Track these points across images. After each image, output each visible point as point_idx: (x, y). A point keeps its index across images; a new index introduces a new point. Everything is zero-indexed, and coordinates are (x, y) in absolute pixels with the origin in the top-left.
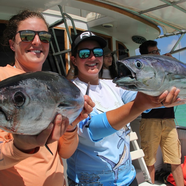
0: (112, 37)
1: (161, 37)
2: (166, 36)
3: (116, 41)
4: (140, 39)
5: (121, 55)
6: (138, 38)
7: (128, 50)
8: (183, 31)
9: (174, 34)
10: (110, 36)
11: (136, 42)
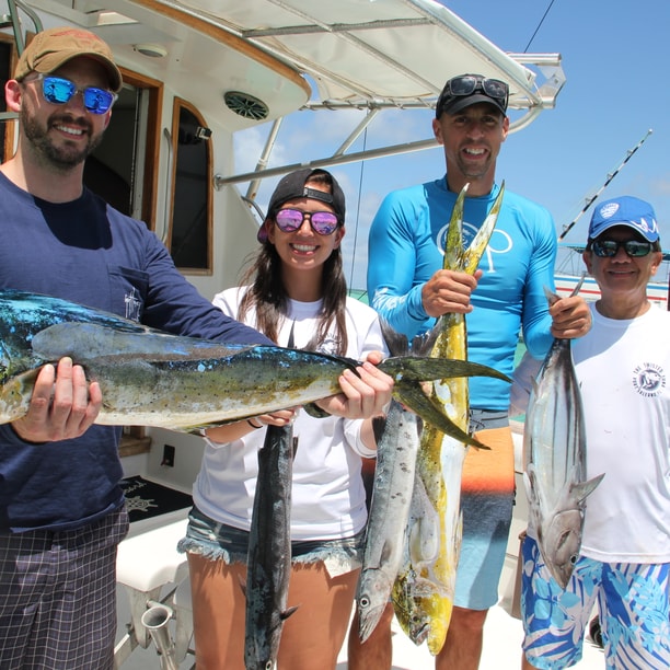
0: (162, 84)
1: (312, 107)
2: (327, 105)
3: (175, 98)
4: (250, 103)
5: (186, 143)
6: (244, 101)
7: (208, 133)
8: (378, 101)
9: (351, 106)
10: (157, 81)
11: (237, 112)
